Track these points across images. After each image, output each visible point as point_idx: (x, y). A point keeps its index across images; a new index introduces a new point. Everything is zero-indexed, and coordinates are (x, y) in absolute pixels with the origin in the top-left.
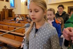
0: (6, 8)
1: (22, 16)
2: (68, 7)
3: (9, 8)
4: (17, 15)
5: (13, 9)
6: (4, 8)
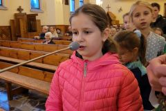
0: (23, 12)
1: (57, 28)
3: (28, 13)
4: (47, 28)
5: (37, 15)
6: (18, 12)
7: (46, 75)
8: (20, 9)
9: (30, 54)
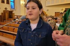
0: (7, 10)
2: (66, 9)
5: (13, 11)
6: (5, 10)
7: (14, 37)
9: (8, 28)
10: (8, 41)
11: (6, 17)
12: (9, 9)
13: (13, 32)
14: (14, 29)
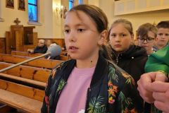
6: (14, 24)
7: (35, 93)
8: (17, 21)
9: (21, 69)
10: (19, 104)
11: (17, 42)
12: (24, 23)
13: (33, 79)
14: (36, 71)
